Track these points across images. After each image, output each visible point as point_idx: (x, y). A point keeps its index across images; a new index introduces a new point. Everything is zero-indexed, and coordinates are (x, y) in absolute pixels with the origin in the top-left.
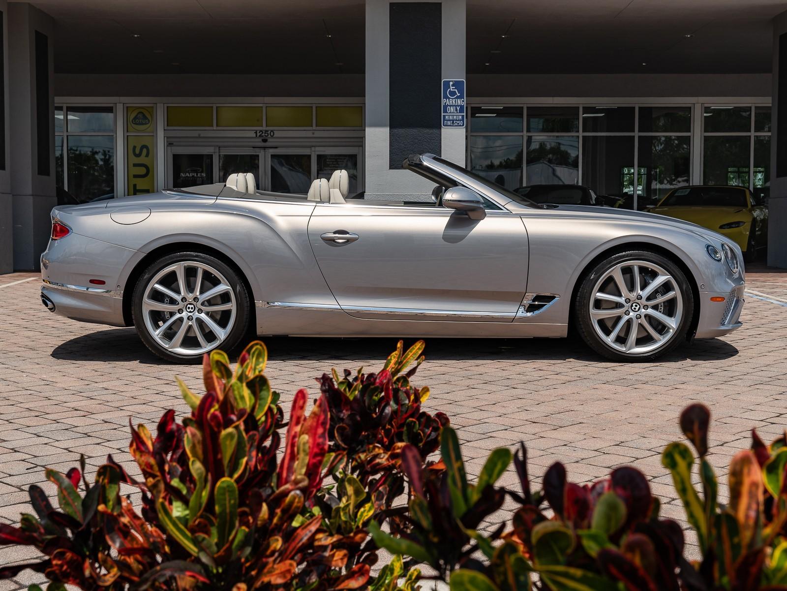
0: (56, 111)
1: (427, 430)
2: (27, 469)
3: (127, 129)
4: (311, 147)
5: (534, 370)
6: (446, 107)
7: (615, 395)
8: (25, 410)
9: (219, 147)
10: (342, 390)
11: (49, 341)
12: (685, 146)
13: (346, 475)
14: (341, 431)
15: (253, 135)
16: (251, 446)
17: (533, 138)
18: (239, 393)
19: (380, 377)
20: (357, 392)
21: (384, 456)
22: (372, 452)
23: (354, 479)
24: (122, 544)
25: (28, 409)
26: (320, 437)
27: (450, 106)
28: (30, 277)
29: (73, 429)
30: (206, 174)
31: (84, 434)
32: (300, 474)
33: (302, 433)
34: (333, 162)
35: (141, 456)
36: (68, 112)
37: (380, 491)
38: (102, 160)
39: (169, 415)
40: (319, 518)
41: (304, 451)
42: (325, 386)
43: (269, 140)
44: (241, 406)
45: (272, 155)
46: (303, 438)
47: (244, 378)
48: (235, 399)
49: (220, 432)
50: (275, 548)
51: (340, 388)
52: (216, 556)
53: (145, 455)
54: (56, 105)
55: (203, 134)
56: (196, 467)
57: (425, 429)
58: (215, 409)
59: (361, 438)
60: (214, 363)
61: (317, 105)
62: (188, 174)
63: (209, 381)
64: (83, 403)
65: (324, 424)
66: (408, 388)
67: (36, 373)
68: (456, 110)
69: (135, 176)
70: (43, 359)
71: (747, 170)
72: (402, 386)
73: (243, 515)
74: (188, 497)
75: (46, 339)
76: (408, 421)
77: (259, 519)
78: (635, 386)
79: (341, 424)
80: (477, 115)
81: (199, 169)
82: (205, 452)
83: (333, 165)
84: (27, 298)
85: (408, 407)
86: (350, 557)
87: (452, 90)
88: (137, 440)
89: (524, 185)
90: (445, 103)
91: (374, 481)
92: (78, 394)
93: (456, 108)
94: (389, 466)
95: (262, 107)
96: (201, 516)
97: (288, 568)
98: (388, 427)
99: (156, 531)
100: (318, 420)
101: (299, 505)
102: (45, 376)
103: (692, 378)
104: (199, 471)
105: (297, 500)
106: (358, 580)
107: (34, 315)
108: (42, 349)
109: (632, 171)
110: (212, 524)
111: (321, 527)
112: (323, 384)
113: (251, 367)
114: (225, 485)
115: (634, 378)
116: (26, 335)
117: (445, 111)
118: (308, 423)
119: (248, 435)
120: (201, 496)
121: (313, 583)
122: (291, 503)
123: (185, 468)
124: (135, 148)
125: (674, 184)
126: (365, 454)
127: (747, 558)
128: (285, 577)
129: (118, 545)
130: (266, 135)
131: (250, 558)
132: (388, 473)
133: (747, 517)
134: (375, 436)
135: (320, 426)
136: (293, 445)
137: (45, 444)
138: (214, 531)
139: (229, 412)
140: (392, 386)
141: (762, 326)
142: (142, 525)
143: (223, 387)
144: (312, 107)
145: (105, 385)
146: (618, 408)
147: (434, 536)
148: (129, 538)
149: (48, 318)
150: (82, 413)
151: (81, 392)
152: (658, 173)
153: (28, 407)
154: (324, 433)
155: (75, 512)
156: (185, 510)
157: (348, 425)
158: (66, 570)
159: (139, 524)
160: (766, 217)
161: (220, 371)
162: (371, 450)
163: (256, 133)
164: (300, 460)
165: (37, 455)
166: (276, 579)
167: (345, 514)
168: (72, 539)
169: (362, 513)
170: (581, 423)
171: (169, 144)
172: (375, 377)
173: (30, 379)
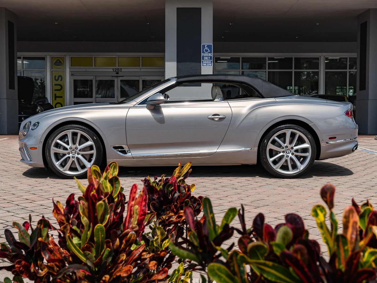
0: (18, 60)
1: (194, 205)
2: (3, 227)
3: (52, 68)
4: (139, 76)
5: (246, 181)
6: (203, 57)
7: (284, 192)
8: (2, 200)
9: (96, 76)
10: (154, 186)
11: (14, 167)
12: (316, 77)
13: (156, 226)
14: (153, 205)
15: (112, 70)
16: (111, 210)
17: (244, 72)
18: (105, 185)
19: (171, 180)
20: (161, 187)
21: (174, 217)
22: (168, 215)
23: (160, 227)
24: (49, 257)
25: (4, 199)
26: (143, 207)
27: (205, 57)
28: (5, 138)
29: (26, 209)
30: (89, 89)
31: (31, 211)
32: (134, 224)
33: (135, 205)
34: (150, 83)
35: (58, 216)
36: (24, 60)
37: (173, 234)
38: (40, 83)
39: (72, 196)
40: (144, 245)
41: (136, 213)
42: (146, 184)
43: (119, 73)
44: (106, 191)
45: (121, 80)
46: (136, 207)
47: (107, 178)
48: (103, 188)
49: (96, 203)
50: (123, 259)
51: (153, 184)
52: (94, 262)
53: (60, 215)
54: (18, 56)
55: (88, 70)
56: (85, 220)
57: (193, 204)
58: (94, 192)
59: (163, 208)
60: (93, 171)
61: (143, 56)
62: (81, 89)
63: (91, 180)
64: (30, 197)
65: (145, 200)
66: (185, 185)
67: (8, 182)
68: (208, 59)
69: (56, 90)
70: (11, 176)
71: (345, 88)
72: (182, 184)
73: (108, 243)
74: (81, 234)
75: (12, 167)
76: (185, 200)
77: (115, 245)
78: (293, 188)
79: (154, 202)
80: (218, 61)
81: (86, 86)
82: (89, 213)
83: (150, 85)
84: (4, 148)
85: (185, 194)
86: (158, 265)
87: (206, 49)
88: (56, 209)
89: (240, 94)
90: (203, 55)
91: (169, 230)
92: (28, 192)
93: (208, 58)
94: (177, 221)
95: (116, 57)
96: (87, 243)
97: (129, 268)
98: (175, 203)
99: (65, 252)
100: (143, 198)
101: (134, 238)
102: (12, 184)
103: (320, 184)
104: (86, 222)
105: (133, 236)
106: (163, 275)
107: (7, 155)
108: (11, 171)
109: (291, 88)
110: (93, 247)
111: (144, 249)
112: (145, 183)
113: (111, 174)
114: (99, 227)
115: (293, 184)
116: (3, 165)
117: (203, 59)
118: (138, 200)
119: (110, 205)
120: (87, 234)
121: (141, 277)
122: (130, 237)
123: (79, 220)
124: (55, 76)
125: (311, 95)
126: (165, 216)
127: (352, 255)
128: (127, 273)
129: (47, 257)
130: (118, 70)
131: (110, 264)
132: (176, 225)
133: (351, 238)
134: (170, 208)
135: (143, 201)
136: (131, 211)
137: (12, 216)
138: (94, 250)
139: (100, 194)
140: (177, 184)
141: (353, 160)
142: (59, 249)
143: (97, 182)
144: (140, 57)
145: (41, 188)
146: (286, 198)
147: (200, 249)
148: (53, 254)
149: (14, 157)
150: (30, 201)
151: (29, 191)
152: (303, 89)
153: (4, 198)
154: (145, 205)
155: (27, 243)
156: (79, 241)
157: (157, 202)
158: (22, 269)
159: (57, 249)
160: (355, 110)
161: (96, 175)
162: (168, 214)
163: (113, 70)
164: (134, 218)
165: (8, 221)
166: (123, 274)
167: (156, 243)
168: (25, 255)
169: (164, 244)
170: (268, 205)
171: (72, 75)
172: (169, 180)
173: (5, 185)
